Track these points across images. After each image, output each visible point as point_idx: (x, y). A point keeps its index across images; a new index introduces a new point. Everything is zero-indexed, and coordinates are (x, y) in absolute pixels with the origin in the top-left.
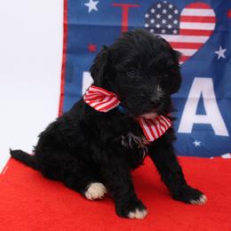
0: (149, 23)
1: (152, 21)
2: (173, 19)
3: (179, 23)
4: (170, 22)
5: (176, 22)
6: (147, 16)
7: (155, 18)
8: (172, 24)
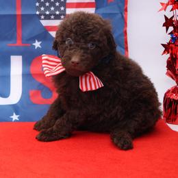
0: (40, 10)
1: (42, 9)
2: (60, 6)
3: (65, 9)
4: (57, 8)
5: (62, 8)
6: (37, 4)
7: (44, 6)
8: (59, 10)
